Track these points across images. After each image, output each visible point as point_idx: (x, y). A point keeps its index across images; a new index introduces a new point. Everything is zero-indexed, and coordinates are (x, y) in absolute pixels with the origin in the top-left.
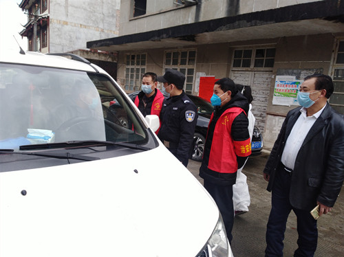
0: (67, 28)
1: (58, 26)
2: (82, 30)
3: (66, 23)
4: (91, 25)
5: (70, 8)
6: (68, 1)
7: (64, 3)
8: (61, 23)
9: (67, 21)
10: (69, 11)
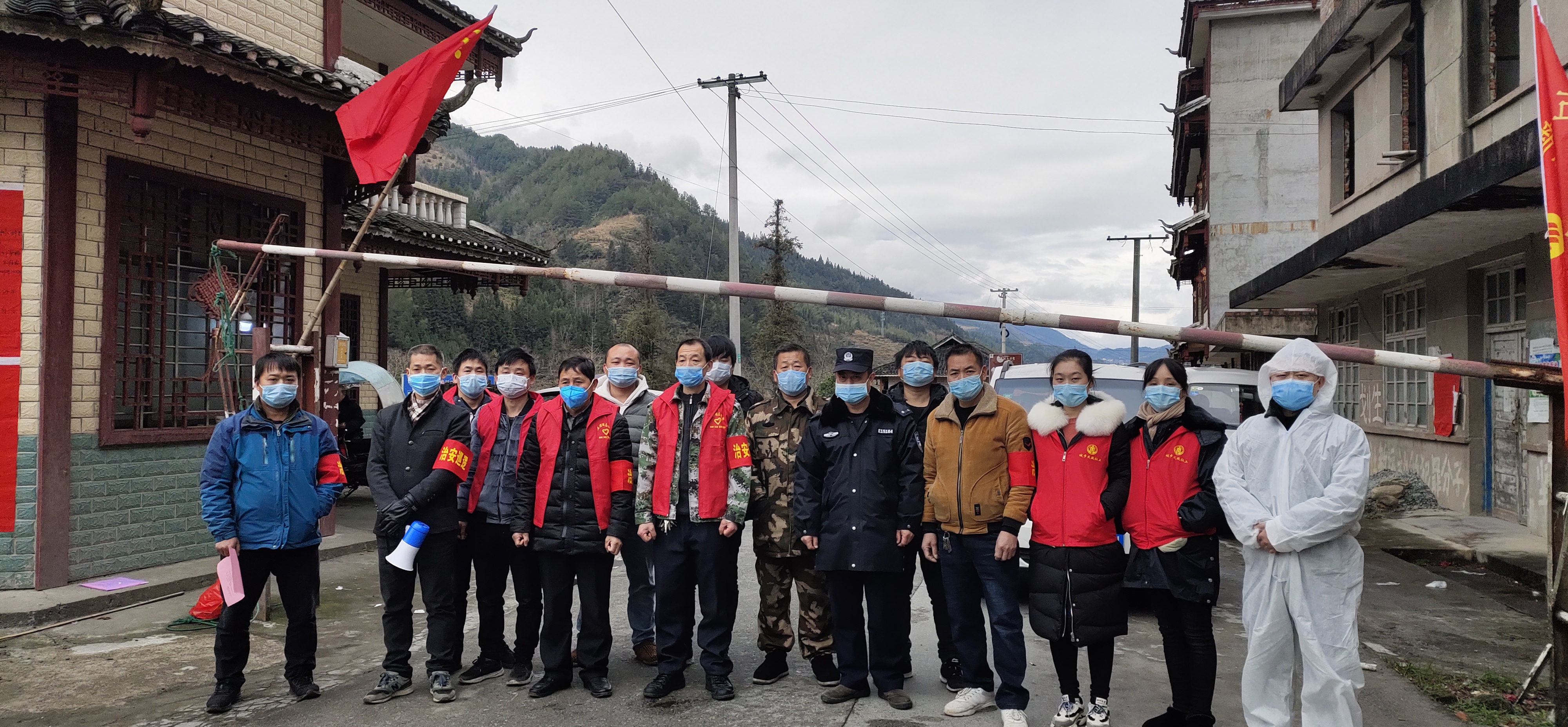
0: (1266, 241)
1: (1236, 243)
3: (1262, 229)
5: (1273, 180)
6: (1266, 163)
7: (1256, 169)
8: (1245, 230)
9: (1266, 220)
10: (1271, 190)
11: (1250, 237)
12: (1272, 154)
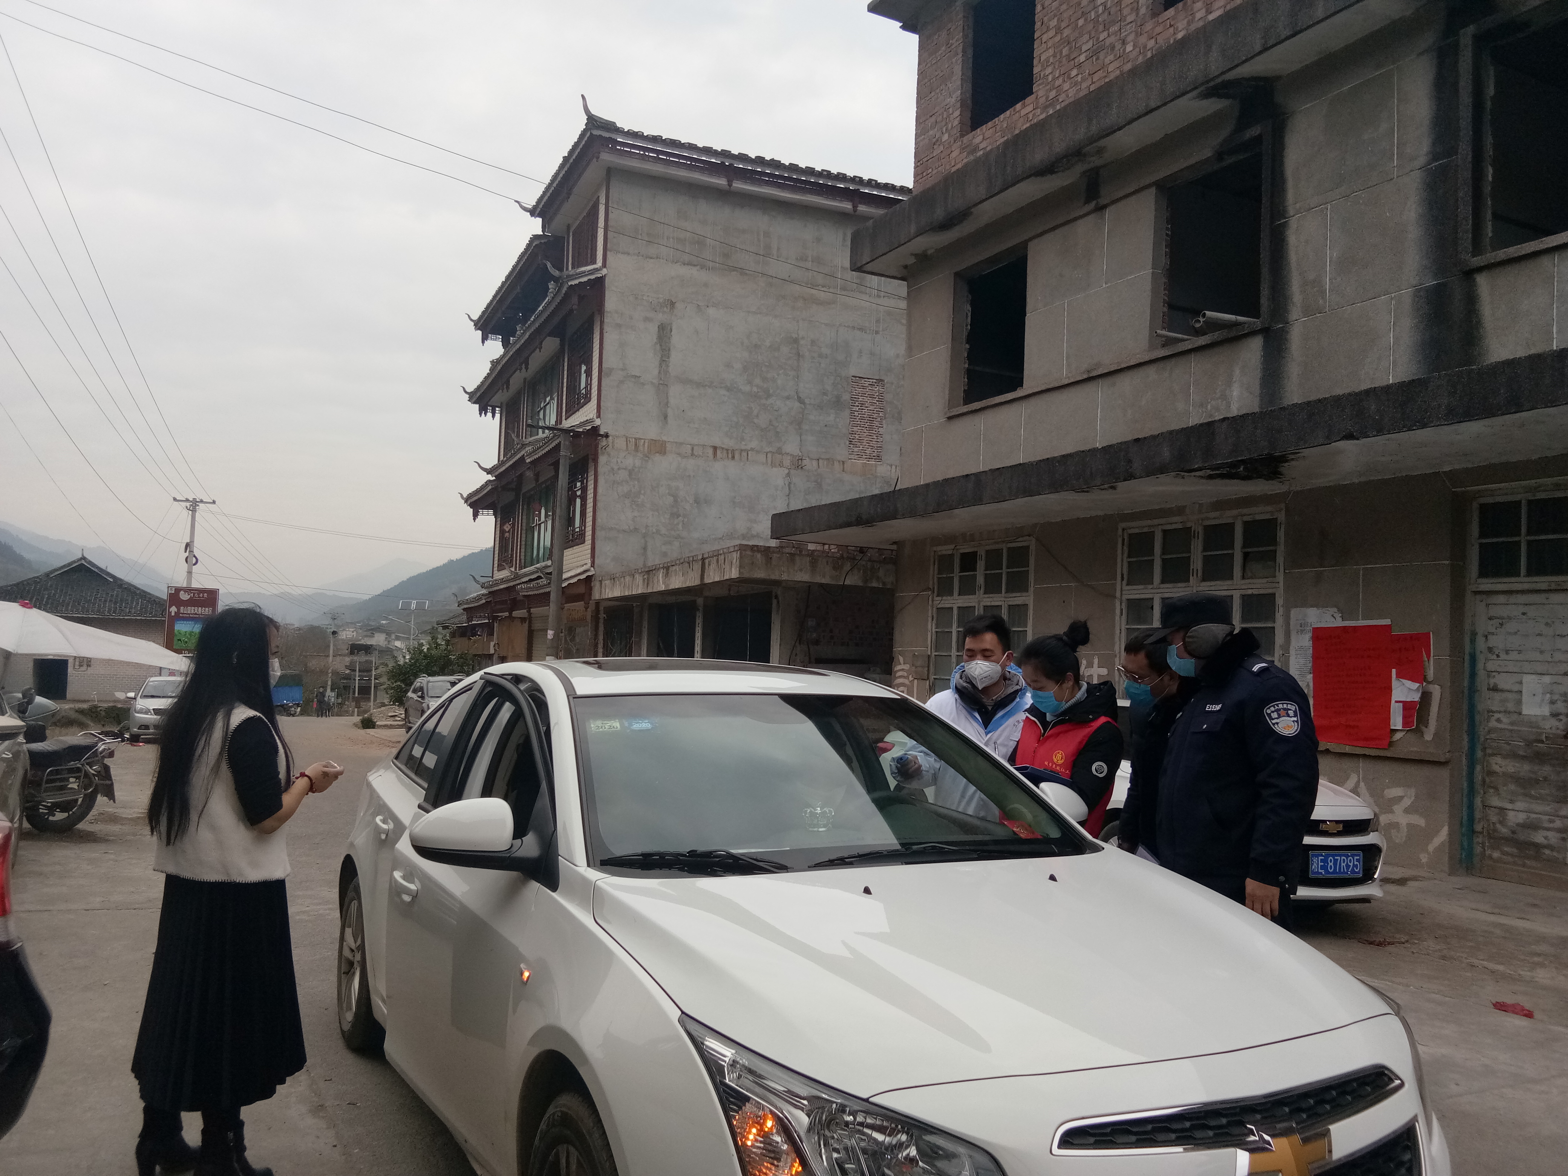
0: (663, 465)
1: (629, 462)
2: (719, 467)
3: (659, 448)
4: (754, 444)
5: (675, 390)
6: (668, 366)
7: (656, 372)
8: (641, 448)
9: (664, 438)
10: (672, 401)
11: (647, 457)
12: (675, 357)
